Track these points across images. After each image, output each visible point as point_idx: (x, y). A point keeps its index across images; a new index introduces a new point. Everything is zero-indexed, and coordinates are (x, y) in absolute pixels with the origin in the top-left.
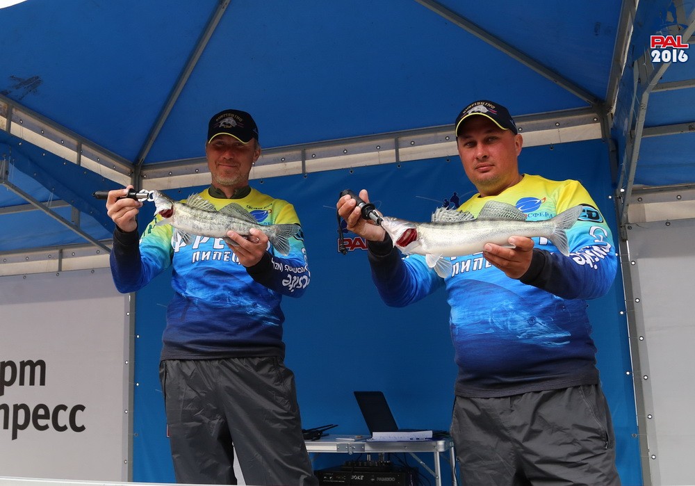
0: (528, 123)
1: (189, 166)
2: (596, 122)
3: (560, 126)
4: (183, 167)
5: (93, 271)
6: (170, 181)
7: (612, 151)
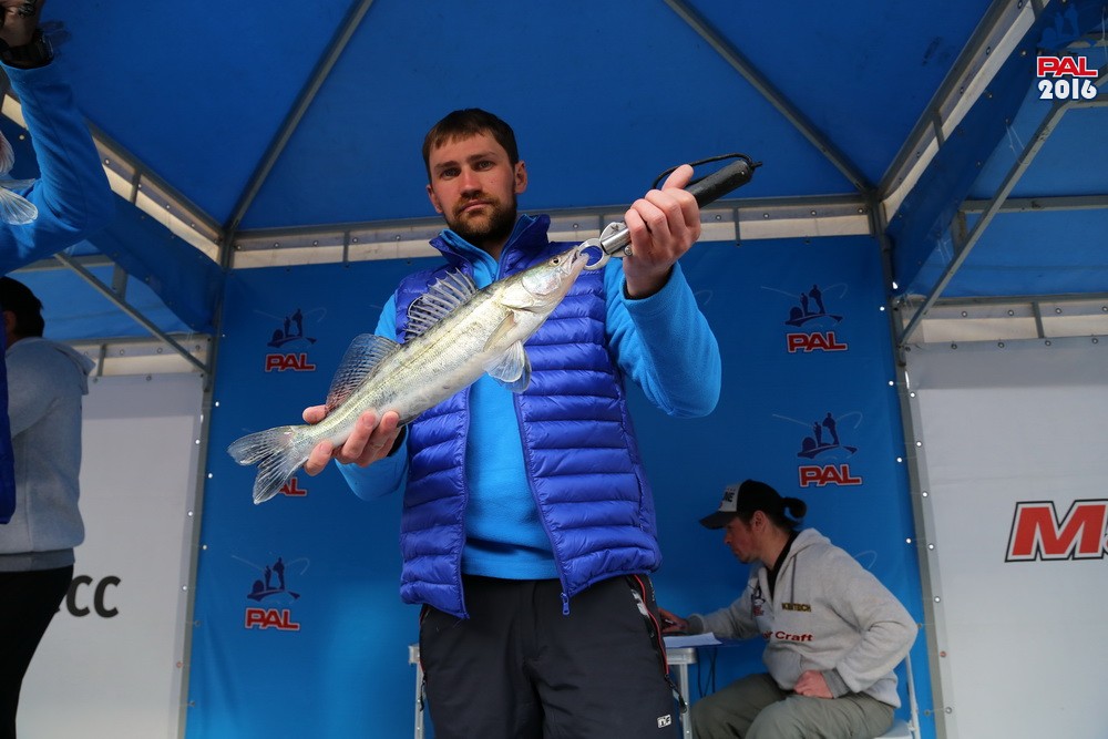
0: (776, 208)
1: (304, 237)
2: (862, 214)
3: (816, 216)
4: (296, 238)
5: (149, 378)
6: (274, 256)
7: (886, 250)
